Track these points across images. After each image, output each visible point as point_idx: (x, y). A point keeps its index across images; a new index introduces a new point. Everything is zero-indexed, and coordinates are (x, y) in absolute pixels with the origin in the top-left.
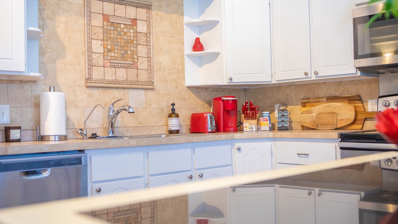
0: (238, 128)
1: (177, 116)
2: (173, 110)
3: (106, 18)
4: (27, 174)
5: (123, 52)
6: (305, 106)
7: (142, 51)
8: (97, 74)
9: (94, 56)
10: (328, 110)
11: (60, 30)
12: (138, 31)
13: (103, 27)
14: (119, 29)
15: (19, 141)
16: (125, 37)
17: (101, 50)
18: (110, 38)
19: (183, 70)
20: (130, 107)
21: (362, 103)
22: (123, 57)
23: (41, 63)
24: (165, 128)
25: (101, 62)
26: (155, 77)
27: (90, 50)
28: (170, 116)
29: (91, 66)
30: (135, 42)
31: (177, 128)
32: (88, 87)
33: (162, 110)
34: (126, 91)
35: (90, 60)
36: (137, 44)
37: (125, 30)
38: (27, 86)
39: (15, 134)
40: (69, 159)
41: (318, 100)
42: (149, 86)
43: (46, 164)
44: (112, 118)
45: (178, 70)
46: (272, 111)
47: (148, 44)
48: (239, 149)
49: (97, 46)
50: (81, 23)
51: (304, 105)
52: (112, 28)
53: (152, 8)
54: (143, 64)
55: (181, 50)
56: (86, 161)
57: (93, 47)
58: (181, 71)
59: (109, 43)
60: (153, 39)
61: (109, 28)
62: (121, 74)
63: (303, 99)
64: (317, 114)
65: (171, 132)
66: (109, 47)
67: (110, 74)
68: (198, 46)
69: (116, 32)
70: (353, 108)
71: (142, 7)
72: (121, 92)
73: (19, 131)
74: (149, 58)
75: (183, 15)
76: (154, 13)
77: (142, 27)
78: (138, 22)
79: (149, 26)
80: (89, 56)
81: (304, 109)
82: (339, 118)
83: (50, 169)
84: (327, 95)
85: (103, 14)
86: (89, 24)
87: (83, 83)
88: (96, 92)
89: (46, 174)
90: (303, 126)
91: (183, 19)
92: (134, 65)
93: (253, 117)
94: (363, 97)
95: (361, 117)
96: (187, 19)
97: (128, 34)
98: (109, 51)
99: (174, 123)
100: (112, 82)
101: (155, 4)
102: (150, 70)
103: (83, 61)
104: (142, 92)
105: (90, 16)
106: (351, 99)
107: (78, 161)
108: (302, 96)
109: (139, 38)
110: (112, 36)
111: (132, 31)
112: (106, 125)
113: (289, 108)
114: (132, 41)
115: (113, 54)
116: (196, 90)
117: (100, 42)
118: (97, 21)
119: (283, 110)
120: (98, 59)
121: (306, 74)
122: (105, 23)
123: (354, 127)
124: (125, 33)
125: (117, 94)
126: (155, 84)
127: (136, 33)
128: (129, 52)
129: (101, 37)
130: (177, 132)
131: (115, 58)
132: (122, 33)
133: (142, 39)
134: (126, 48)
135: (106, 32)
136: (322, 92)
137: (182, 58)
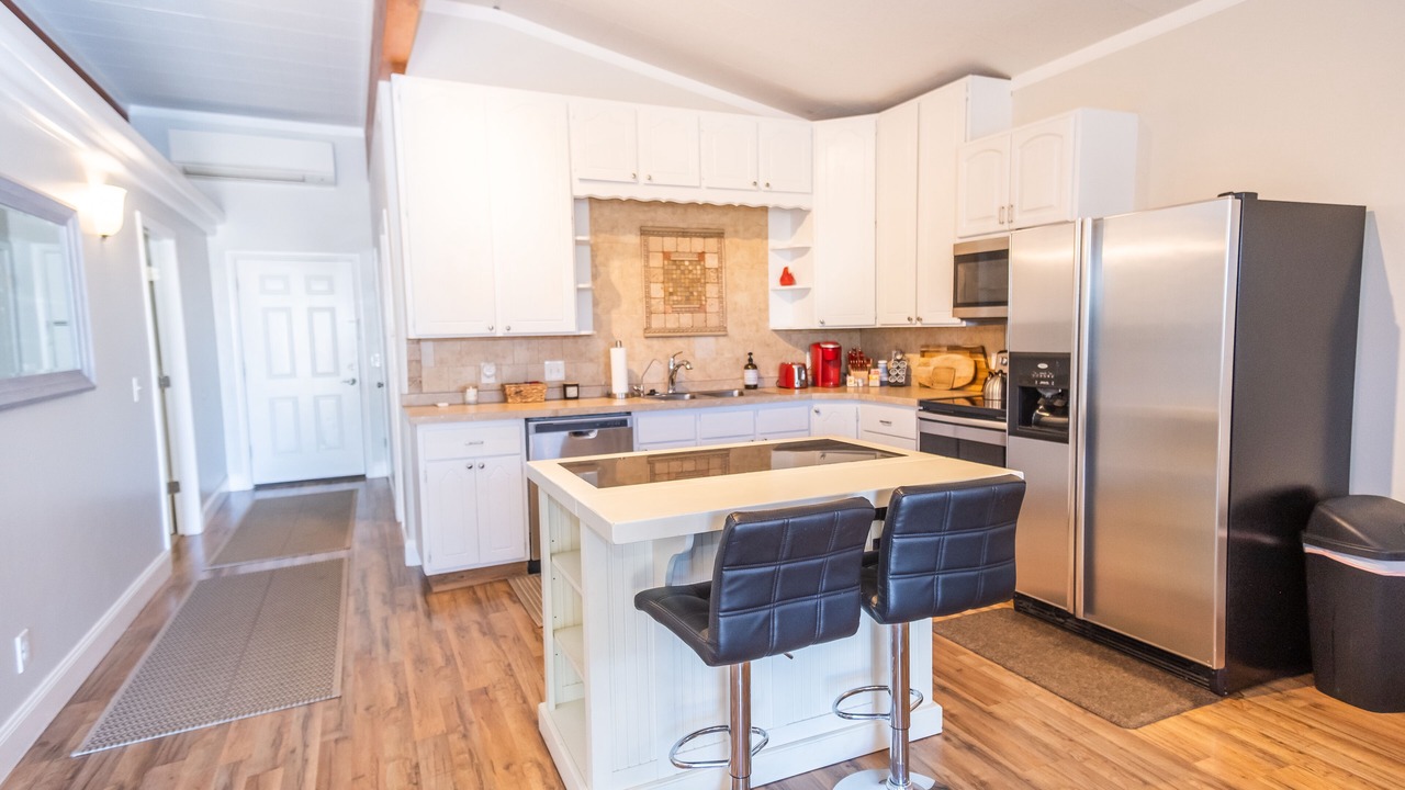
0: (841, 383)
1: (755, 367)
2: (750, 360)
3: (666, 255)
4: (576, 434)
5: (688, 294)
6: (923, 356)
7: (711, 290)
8: (657, 323)
9: (653, 302)
10: (947, 364)
11: (615, 276)
12: (707, 266)
13: (663, 268)
14: (682, 268)
15: (577, 398)
16: (690, 276)
17: (662, 294)
18: (672, 279)
19: (766, 309)
20: (688, 363)
21: (985, 357)
22: (688, 300)
23: (596, 317)
24: (741, 381)
25: (661, 308)
26: (729, 320)
27: (648, 296)
28: (746, 367)
29: (650, 313)
30: (703, 281)
31: (755, 383)
32: (647, 337)
33: (738, 360)
34: (692, 339)
35: (648, 306)
36: (705, 283)
37: (690, 268)
38: (580, 341)
39: (572, 392)
40: (615, 421)
41: (937, 349)
42: (721, 331)
43: (593, 425)
44: (673, 373)
45: (760, 310)
46: (889, 360)
47: (719, 281)
48: (817, 412)
49: (657, 291)
50: (639, 264)
51: (923, 354)
52: (674, 267)
53: (726, 235)
54: (712, 306)
55: (764, 284)
56: (632, 423)
57: (652, 292)
58: (764, 310)
59: (671, 284)
60: (726, 275)
61: (670, 267)
62: (686, 320)
63: (922, 347)
64: (935, 369)
65: (748, 387)
66: (671, 290)
67: (672, 322)
68: (787, 278)
69: (679, 272)
70: (973, 363)
71: (711, 237)
72: (686, 340)
73: (576, 388)
74: (720, 298)
75: (767, 238)
76: (727, 241)
77: (711, 261)
78: (707, 256)
79: (720, 259)
80: (647, 302)
81: (923, 360)
82: (957, 375)
83: (596, 431)
84: (950, 343)
85: (663, 252)
86: (647, 266)
87: (641, 333)
88: (656, 343)
89: (593, 435)
90: (920, 384)
91: (767, 244)
92: (702, 309)
93: (862, 367)
94: (988, 350)
95: (982, 375)
96: (772, 243)
97: (694, 272)
98: (671, 294)
99: (750, 377)
100: (674, 331)
101: (729, 230)
102: (723, 312)
103: (641, 309)
104: (712, 340)
105: (648, 257)
106: (972, 351)
107: (624, 423)
108: (923, 342)
109: (707, 276)
110: (674, 276)
111: (698, 267)
112: (667, 380)
113: (908, 355)
114: (699, 279)
115: (675, 298)
116: (787, 334)
117: (660, 285)
118: (657, 261)
119: (899, 361)
120: (658, 305)
121: (909, 319)
122: (666, 262)
123: (973, 387)
124: (690, 271)
125: (680, 344)
126: (728, 328)
127: (704, 269)
128: (695, 294)
129: (661, 278)
130: (755, 387)
131: (679, 302)
132: (687, 272)
133: (712, 276)
134: (691, 289)
135: (666, 272)
136: (944, 340)
137: (766, 293)
